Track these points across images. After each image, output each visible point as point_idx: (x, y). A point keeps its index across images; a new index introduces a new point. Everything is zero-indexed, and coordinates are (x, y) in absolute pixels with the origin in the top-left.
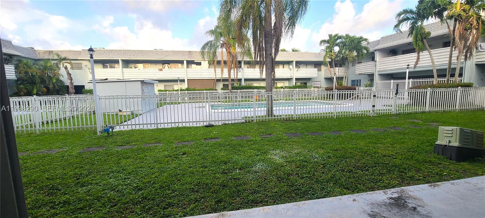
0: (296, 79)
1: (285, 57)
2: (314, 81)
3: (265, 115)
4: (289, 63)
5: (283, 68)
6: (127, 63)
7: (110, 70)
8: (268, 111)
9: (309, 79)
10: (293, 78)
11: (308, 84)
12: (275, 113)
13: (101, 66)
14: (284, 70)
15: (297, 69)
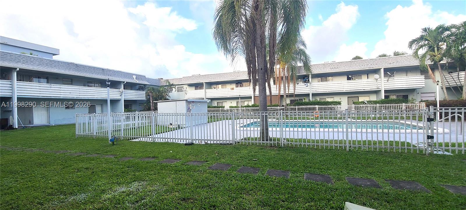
0: (386, 91)
1: (367, 65)
2: (421, 93)
3: (259, 136)
4: (376, 71)
5: (368, 78)
6: (210, 85)
7: (200, 91)
8: (263, 133)
9: (412, 91)
10: (381, 90)
11: (410, 98)
12: (270, 135)
13: (194, 88)
14: (369, 81)
15: (386, 79)
